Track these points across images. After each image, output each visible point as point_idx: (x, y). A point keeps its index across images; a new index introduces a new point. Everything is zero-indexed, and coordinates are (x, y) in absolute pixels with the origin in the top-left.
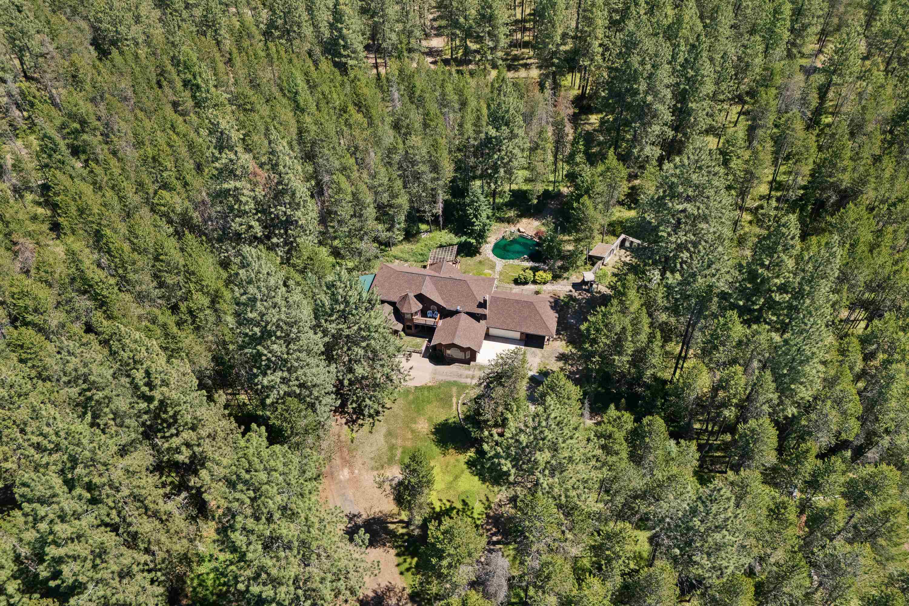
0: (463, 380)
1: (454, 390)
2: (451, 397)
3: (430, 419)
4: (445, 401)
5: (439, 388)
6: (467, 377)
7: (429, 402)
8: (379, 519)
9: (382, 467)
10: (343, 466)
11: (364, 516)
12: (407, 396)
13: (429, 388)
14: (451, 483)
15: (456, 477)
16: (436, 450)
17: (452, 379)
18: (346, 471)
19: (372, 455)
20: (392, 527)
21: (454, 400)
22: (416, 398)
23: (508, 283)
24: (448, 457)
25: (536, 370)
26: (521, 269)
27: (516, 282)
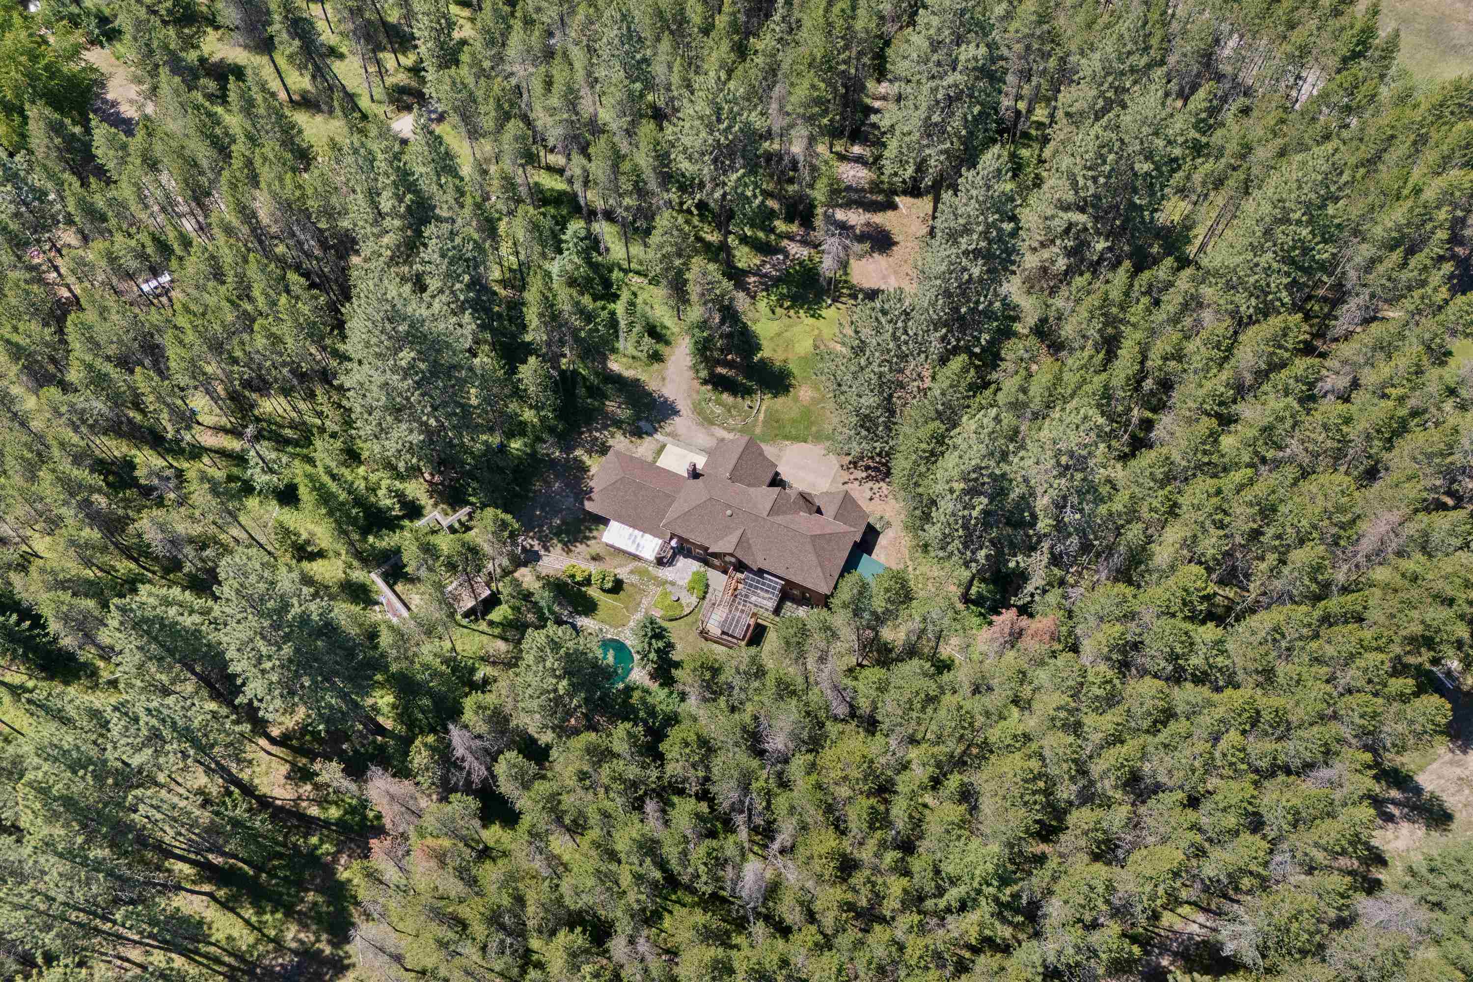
1: (758, 430)
2: (765, 422)
3: (796, 399)
4: (773, 419)
7: (793, 421)
12: (817, 433)
13: (786, 437)
14: (786, 331)
15: (779, 335)
16: (792, 367)
21: (762, 416)
22: (807, 428)
23: (632, 585)
24: (783, 357)
25: (648, 439)
26: (601, 613)
27: (617, 587)
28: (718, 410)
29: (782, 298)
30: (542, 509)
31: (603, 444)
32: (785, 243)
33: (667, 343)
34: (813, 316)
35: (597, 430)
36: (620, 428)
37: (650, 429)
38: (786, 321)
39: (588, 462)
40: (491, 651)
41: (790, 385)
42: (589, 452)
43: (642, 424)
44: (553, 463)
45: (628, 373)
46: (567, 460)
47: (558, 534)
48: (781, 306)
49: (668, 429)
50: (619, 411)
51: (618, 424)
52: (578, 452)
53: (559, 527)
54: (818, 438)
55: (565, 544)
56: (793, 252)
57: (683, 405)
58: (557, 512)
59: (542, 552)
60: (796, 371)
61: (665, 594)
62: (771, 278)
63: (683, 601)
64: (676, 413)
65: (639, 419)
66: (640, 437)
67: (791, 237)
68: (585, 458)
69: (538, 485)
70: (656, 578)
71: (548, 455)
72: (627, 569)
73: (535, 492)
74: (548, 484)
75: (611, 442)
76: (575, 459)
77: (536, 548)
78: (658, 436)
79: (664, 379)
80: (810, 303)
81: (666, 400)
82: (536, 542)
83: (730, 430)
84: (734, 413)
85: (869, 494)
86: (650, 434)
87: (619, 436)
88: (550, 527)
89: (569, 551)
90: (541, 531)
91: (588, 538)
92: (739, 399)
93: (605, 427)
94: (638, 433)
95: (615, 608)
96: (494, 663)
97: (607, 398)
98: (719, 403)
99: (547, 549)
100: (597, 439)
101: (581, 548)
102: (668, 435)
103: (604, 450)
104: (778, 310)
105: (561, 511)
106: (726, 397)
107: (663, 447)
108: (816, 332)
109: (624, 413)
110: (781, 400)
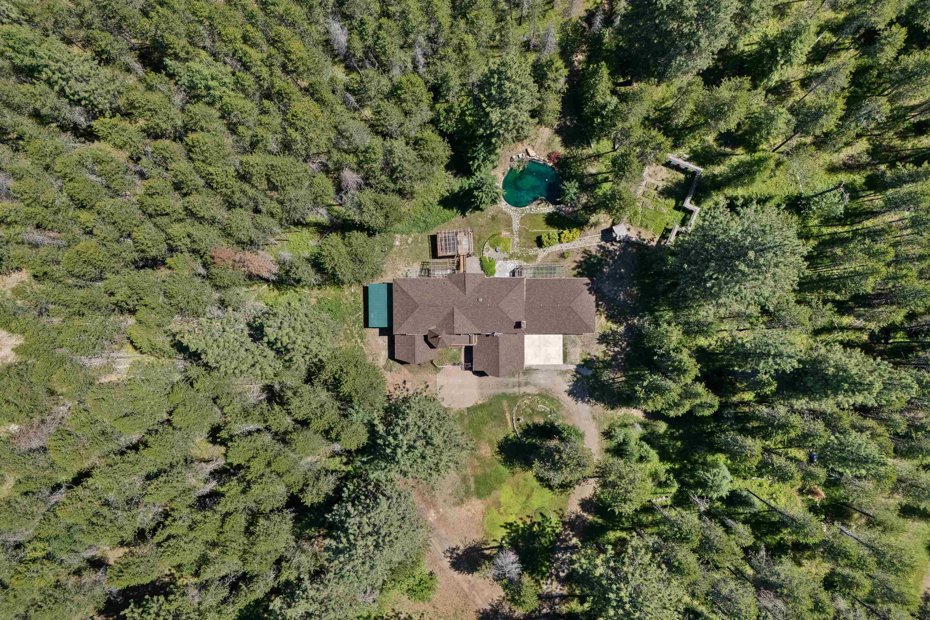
0: (510, 391)
1: (505, 404)
2: (504, 413)
3: (490, 441)
4: (500, 419)
5: (491, 404)
6: (514, 386)
7: (485, 423)
8: (474, 547)
9: (462, 501)
10: (429, 508)
11: (462, 548)
12: (463, 420)
13: (482, 406)
14: (525, 503)
15: (529, 497)
16: (504, 470)
17: (500, 391)
18: (432, 513)
19: (450, 491)
20: (487, 552)
21: (508, 417)
22: (471, 421)
23: (531, 247)
24: (517, 476)
25: (579, 362)
26: (541, 219)
27: (539, 243)
28: (541, 407)
29: (542, 533)
30: (621, 274)
31: (608, 344)
32: (565, 591)
33: (608, 451)
34: (511, 524)
35: (618, 353)
36: (603, 362)
37: (581, 370)
38: (529, 513)
39: (610, 324)
40: (596, 163)
41: (500, 453)
42: (614, 333)
43: (590, 373)
44: (635, 312)
45: (622, 411)
46: (626, 320)
47: (600, 261)
48: (539, 524)
49: (569, 376)
50: (612, 376)
51: (607, 365)
52: (621, 329)
53: (602, 267)
54: (461, 415)
55: (591, 256)
56: (555, 584)
57: (569, 401)
58: (610, 276)
59: (603, 243)
60: (502, 468)
61: (506, 249)
62: (560, 549)
63: (492, 250)
64: (570, 393)
65: (594, 375)
66: (584, 361)
67: (564, 598)
68: (614, 327)
69: (635, 290)
70: (518, 258)
71: (642, 317)
72: (540, 257)
73: (634, 285)
74: (626, 293)
75: (603, 347)
76: (621, 324)
77: (608, 245)
78: (573, 367)
79: (594, 418)
80: (519, 536)
81: (583, 401)
82: (611, 248)
83: (525, 395)
84: (529, 411)
85: (408, 385)
86: (579, 366)
87: (601, 355)
88: (608, 264)
89: (585, 252)
90: (612, 258)
91: (578, 267)
92: (530, 423)
93: (614, 358)
94: (588, 363)
95: (534, 227)
96: (590, 157)
97: (625, 382)
98: (543, 414)
99: (601, 247)
100: (615, 345)
101: (579, 258)
102: (566, 372)
103: (603, 339)
104: (539, 519)
105: (608, 278)
106: (540, 421)
107: (565, 360)
108: (502, 510)
109: (607, 376)
110: (501, 437)
